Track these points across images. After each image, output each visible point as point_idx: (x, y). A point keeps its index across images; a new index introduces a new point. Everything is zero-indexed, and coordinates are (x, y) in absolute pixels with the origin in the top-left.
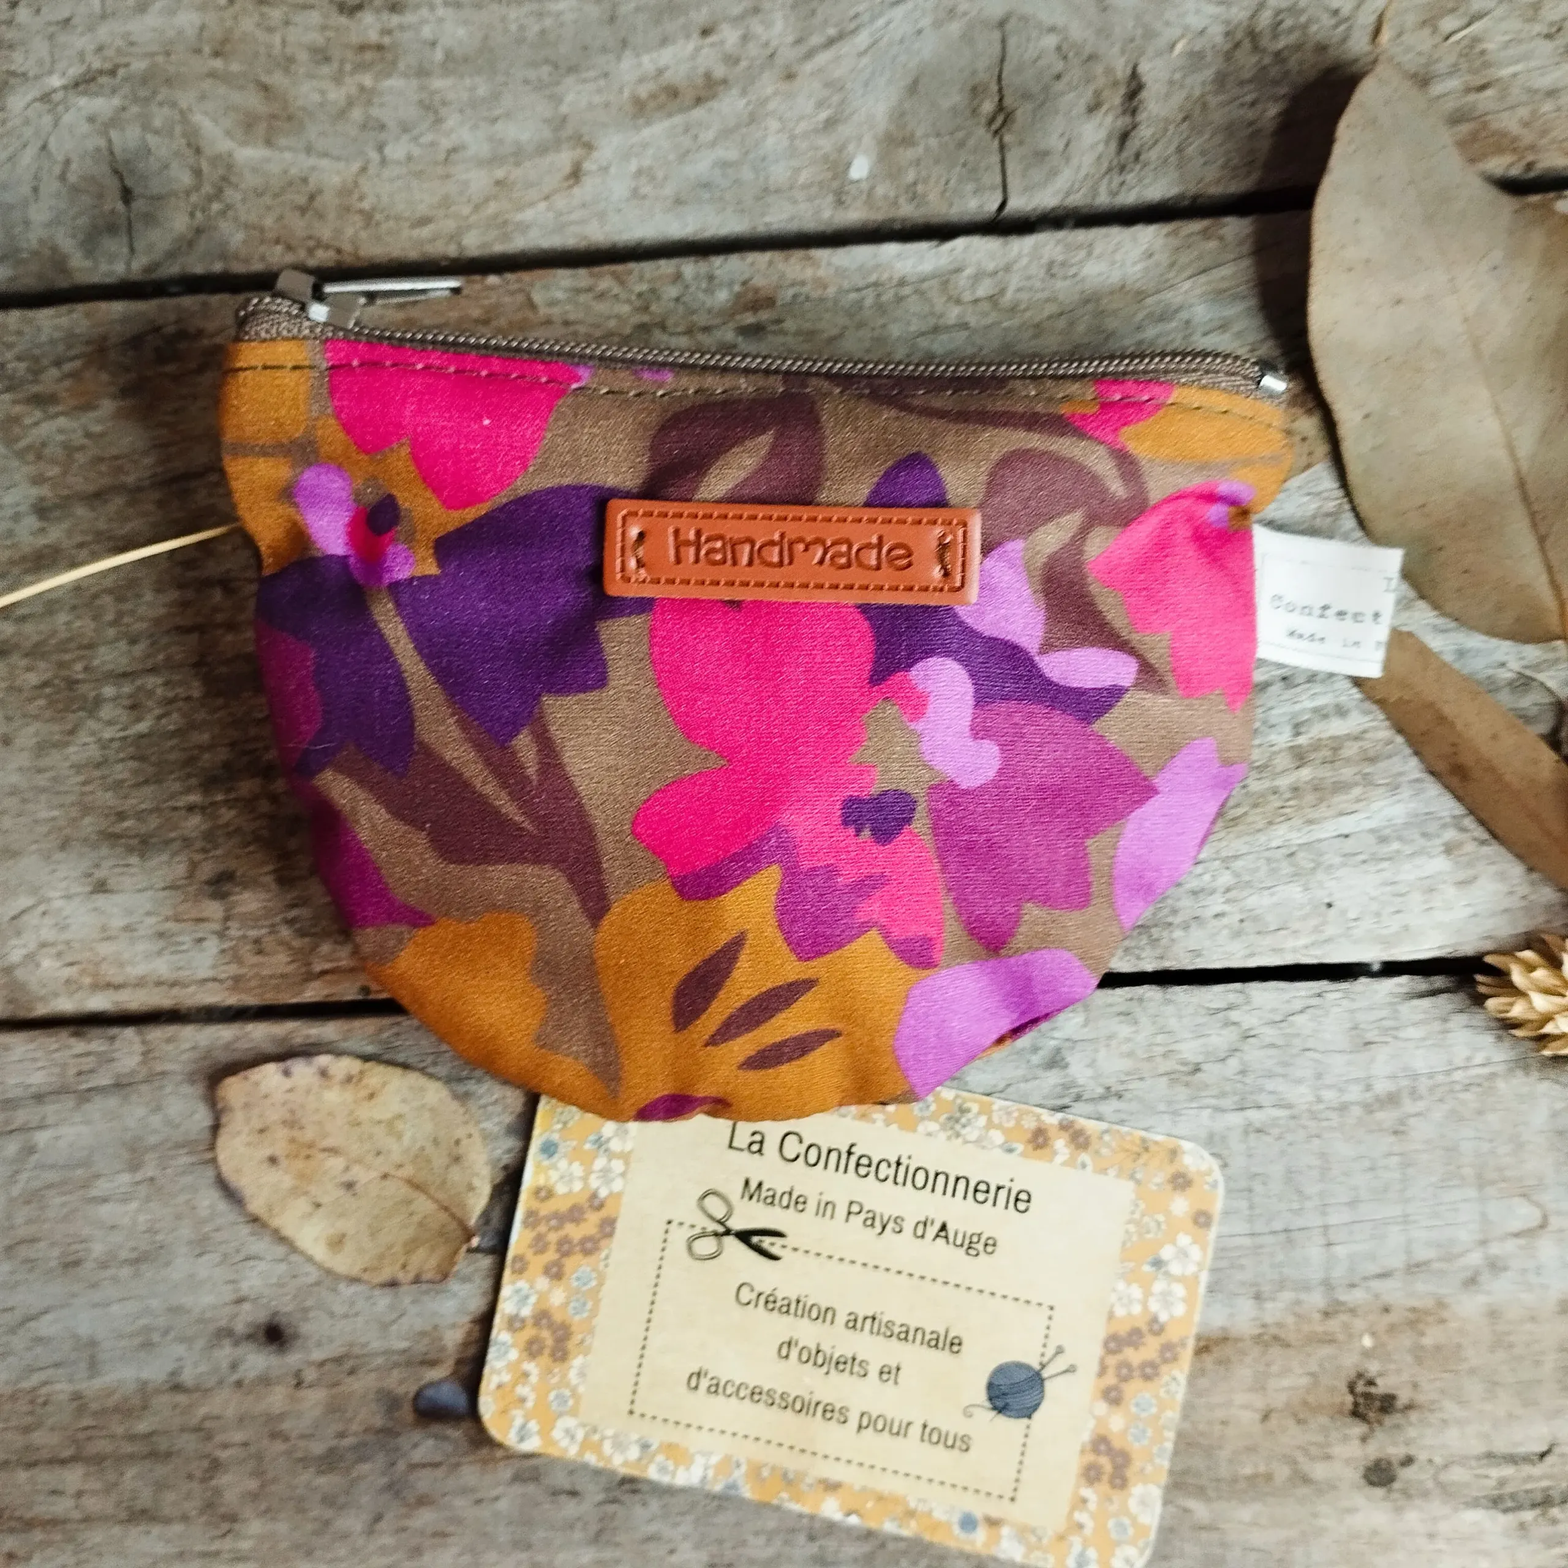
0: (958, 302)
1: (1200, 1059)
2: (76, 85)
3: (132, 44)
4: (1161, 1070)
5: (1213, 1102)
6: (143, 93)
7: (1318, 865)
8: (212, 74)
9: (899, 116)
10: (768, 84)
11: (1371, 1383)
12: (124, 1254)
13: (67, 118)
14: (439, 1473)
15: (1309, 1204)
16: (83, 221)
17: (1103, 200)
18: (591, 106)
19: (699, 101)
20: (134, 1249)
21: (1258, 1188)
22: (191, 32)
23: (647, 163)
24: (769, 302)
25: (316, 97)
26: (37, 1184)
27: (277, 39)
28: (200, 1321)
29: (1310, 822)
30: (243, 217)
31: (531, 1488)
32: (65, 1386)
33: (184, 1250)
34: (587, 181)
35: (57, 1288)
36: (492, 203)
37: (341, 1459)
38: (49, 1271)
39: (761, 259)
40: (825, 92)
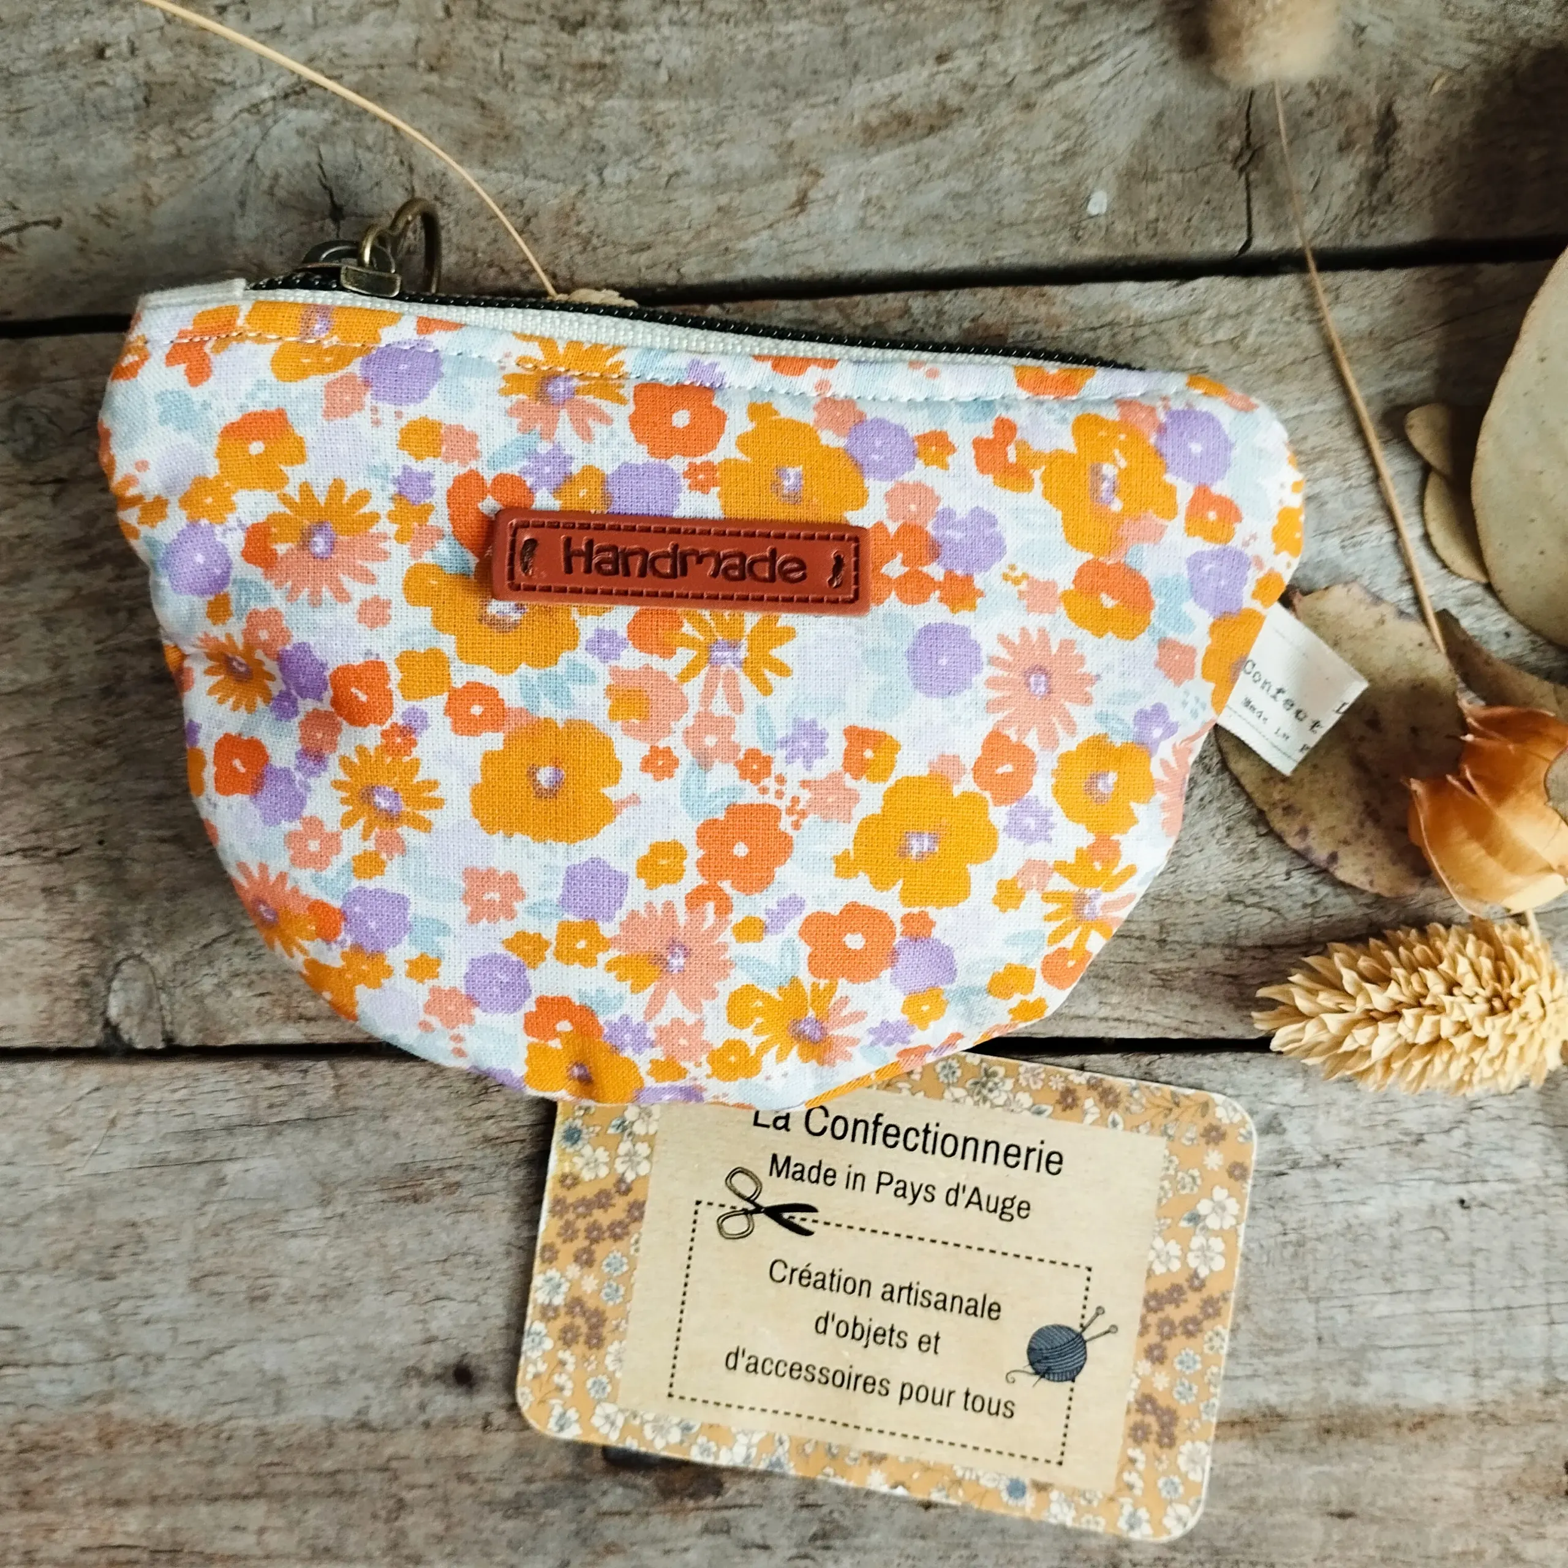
0: (1197, 344)
1: (1424, 1129)
2: (286, 96)
3: (345, 55)
4: (1384, 1139)
5: (1437, 1174)
8: (426, 90)
9: (1140, 151)
10: (1005, 114)
12: (313, 1290)
13: (275, 131)
14: (627, 1522)
15: (1532, 1282)
16: (290, 238)
17: (1352, 241)
18: (819, 132)
19: (932, 130)
20: (323, 1285)
21: (1479, 1261)
22: (406, 46)
23: (875, 192)
24: (1001, 339)
25: (534, 116)
26: (226, 1217)
27: (496, 56)
28: (390, 1360)
30: (457, 239)
31: (722, 1539)
32: (250, 1422)
33: (373, 1288)
34: (814, 210)
35: (243, 1323)
36: (713, 231)
37: (529, 1504)
38: (236, 1305)
39: (992, 295)
40: (1065, 124)
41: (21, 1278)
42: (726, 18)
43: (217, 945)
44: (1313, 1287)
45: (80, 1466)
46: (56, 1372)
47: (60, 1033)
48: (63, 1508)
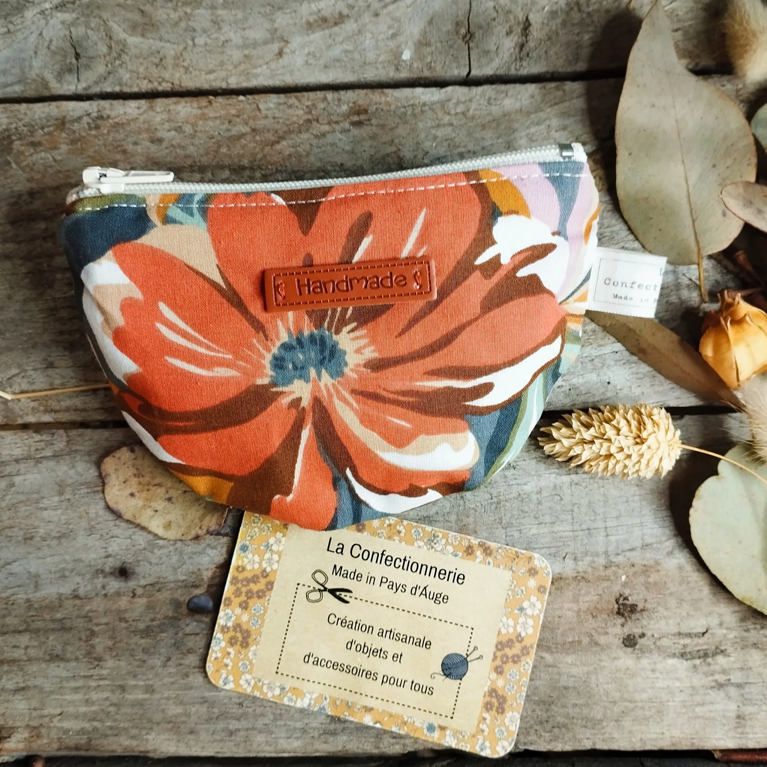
0: (449, 114)
2: (57, 7)
4: (533, 456)
5: (556, 471)
6: (87, 12)
7: (604, 365)
9: (424, 33)
10: (367, 18)
11: (626, 599)
12: (54, 534)
13: (51, 22)
14: (198, 638)
15: (598, 517)
16: (57, 67)
17: (513, 72)
18: (288, 24)
19: (336, 24)
20: (58, 532)
21: (576, 509)
23: (312, 49)
24: (366, 111)
25: (165, 17)
26: (14, 501)
28: (89, 566)
29: (601, 346)
30: (129, 68)
32: (24, 596)
33: (82, 533)
34: (285, 57)
35: (21, 550)
36: (242, 65)
37: (153, 631)
38: (19, 542)
39: (362, 92)
40: (392, 22)
43: (14, 378)
44: (504, 522)
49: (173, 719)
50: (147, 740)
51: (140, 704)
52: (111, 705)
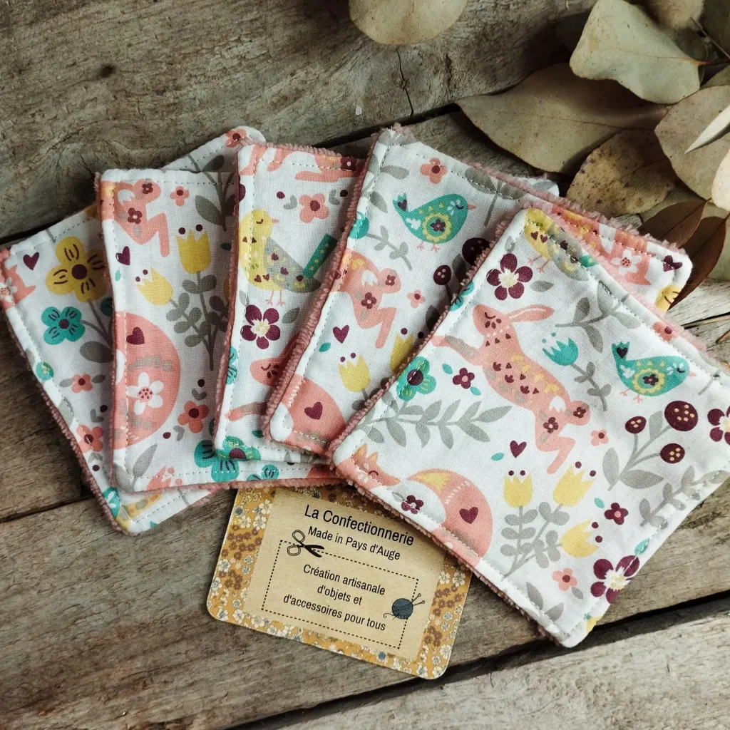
2: (65, 140)
3: (82, 121)
6: (90, 138)
8: (114, 126)
9: (368, 90)
10: (319, 88)
12: (183, 560)
13: (64, 153)
16: (79, 190)
18: (257, 109)
19: (295, 99)
20: (186, 557)
22: (103, 113)
23: (282, 125)
25: (156, 127)
27: (137, 109)
32: (173, 614)
33: (204, 554)
35: (161, 579)
38: (157, 573)
40: (340, 87)
41: (75, 586)
42: (214, 77)
45: (114, 648)
46: (96, 617)
47: (66, 495)
48: (111, 666)
49: (314, 675)
50: (298, 696)
51: (286, 670)
52: (263, 678)
